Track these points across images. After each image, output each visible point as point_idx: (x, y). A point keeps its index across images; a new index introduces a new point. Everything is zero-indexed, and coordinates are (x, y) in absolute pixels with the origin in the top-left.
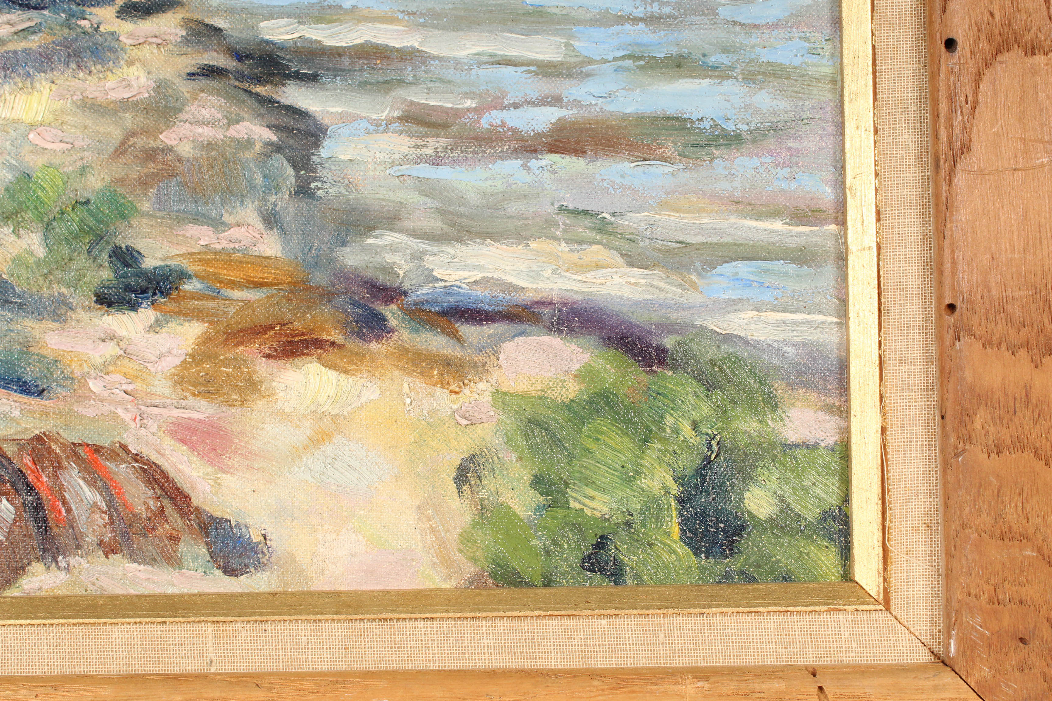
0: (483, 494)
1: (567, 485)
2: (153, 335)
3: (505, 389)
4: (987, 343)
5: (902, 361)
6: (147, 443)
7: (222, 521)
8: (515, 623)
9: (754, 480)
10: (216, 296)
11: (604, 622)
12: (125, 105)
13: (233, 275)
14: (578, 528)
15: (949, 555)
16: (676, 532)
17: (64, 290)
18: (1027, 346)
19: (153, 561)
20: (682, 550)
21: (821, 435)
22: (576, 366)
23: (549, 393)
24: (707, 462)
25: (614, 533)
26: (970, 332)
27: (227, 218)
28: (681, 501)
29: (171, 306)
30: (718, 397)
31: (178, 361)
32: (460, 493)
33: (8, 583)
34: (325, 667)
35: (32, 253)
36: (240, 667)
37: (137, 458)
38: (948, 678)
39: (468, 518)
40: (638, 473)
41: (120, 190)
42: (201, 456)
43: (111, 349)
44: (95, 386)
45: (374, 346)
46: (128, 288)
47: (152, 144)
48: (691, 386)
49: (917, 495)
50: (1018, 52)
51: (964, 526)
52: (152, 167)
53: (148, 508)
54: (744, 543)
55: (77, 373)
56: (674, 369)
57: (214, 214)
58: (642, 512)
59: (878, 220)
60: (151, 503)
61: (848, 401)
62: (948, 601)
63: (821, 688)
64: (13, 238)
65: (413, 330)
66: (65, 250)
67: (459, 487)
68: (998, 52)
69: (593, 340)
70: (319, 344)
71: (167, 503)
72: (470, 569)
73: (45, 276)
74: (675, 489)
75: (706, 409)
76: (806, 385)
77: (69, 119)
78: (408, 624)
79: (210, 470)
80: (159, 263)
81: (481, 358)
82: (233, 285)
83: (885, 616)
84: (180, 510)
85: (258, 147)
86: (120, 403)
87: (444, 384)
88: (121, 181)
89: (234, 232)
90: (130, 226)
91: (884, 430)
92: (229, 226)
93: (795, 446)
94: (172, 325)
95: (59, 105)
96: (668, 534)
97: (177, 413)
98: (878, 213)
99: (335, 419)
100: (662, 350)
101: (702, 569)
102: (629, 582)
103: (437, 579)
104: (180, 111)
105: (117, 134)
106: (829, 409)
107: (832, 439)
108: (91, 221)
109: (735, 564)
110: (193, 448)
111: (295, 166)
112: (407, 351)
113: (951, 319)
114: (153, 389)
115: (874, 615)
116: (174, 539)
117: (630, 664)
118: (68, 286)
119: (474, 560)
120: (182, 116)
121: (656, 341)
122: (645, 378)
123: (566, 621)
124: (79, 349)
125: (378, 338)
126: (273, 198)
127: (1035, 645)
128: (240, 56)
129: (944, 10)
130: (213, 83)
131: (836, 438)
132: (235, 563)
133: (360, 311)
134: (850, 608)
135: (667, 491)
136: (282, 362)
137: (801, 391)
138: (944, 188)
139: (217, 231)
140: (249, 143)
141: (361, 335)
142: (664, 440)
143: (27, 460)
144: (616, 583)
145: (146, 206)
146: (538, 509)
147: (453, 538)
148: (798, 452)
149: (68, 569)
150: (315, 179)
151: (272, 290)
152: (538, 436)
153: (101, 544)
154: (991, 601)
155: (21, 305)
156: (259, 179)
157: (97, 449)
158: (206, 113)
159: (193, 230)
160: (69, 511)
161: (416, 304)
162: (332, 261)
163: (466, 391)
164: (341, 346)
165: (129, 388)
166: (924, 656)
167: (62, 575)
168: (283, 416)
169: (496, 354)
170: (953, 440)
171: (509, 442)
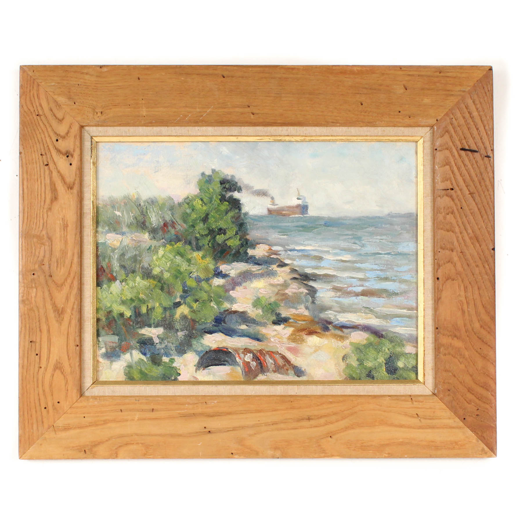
0: (347, 362)
1: (364, 360)
2: (283, 330)
3: (352, 342)
4: (444, 335)
5: (428, 338)
6: (282, 351)
7: (297, 366)
8: (354, 386)
9: (399, 360)
10: (296, 323)
11: (371, 386)
12: (278, 285)
13: (299, 319)
14: (365, 369)
15: (436, 374)
16: (384, 370)
17: (266, 321)
18: (451, 335)
19: (283, 374)
20: (385, 373)
21: (412, 351)
22: (366, 337)
23: (360, 343)
24: (391, 356)
25: (373, 370)
26: (440, 333)
27: (298, 307)
28: (385, 364)
29: (287, 324)
30: (393, 344)
31: (288, 335)
32: (343, 362)
33: (255, 378)
34: (318, 394)
35: (259, 314)
36: (302, 394)
37: (280, 354)
38: (435, 397)
39: (345, 367)
40: (377, 358)
41: (277, 302)
42: (293, 354)
43: (275, 333)
44: (272, 340)
45: (327, 333)
46: (279, 321)
47: (283, 292)
48: (388, 341)
49: (430, 363)
50: (450, 280)
51: (439, 369)
52: (284, 297)
53: (282, 364)
54: (397, 372)
55: (269, 337)
56: (385, 338)
57: (296, 307)
58: (378, 366)
59: (424, 311)
60: (283, 363)
61: (418, 345)
62: (435, 383)
63: (412, 399)
64: (256, 310)
65: (334, 330)
66: (266, 313)
67: (343, 361)
68: (447, 280)
69: (369, 332)
70: (316, 332)
71: (286, 363)
72: (345, 376)
73: (262, 318)
74: (384, 362)
75: (391, 346)
76: (410, 342)
77: (267, 287)
78: (334, 386)
79: (294, 356)
80: (285, 316)
81: (347, 336)
82: (299, 320)
83: (424, 386)
84: (288, 364)
85: (304, 293)
86: (277, 343)
87: (340, 341)
88: (277, 300)
89: (300, 310)
90: (279, 309)
91: (424, 351)
92: (298, 309)
93: (407, 354)
94: (287, 328)
95: (265, 284)
96: (383, 370)
97: (288, 345)
98: (424, 309)
99: (319, 347)
100: (382, 335)
101: (389, 377)
102: (375, 379)
103: (338, 378)
104: (289, 286)
105: (277, 290)
106: (414, 346)
107: (414, 352)
108: (271, 307)
109: (395, 376)
110: (291, 352)
111: (312, 298)
112: (333, 334)
113: (437, 330)
114: (283, 341)
115: (422, 386)
116: (287, 370)
117: (376, 394)
118: (267, 320)
119: (346, 375)
120: (289, 287)
121: (381, 333)
122: (379, 340)
123: (364, 386)
124: (269, 333)
125: (328, 331)
126: (307, 304)
127: (451, 391)
128: (300, 275)
129: (437, 272)
130: (296, 281)
131: (415, 352)
132: (299, 375)
133: (324, 326)
134: (417, 384)
135: (383, 362)
136: (309, 336)
137: (409, 343)
138: (436, 306)
139: (296, 310)
140: (303, 293)
141: (324, 331)
142: (382, 352)
143: (259, 354)
144: (373, 379)
145: (282, 305)
146: (358, 365)
147: (342, 370)
148: (408, 355)
149: (266, 375)
150: (315, 300)
151: (307, 322)
152: (358, 351)
153: (273, 371)
154: (443, 383)
155: (258, 324)
156: (304, 300)
157: (272, 352)
158: (294, 287)
159: (291, 310)
160: (267, 364)
161: (335, 325)
162: (318, 316)
163: (344, 342)
164: (320, 333)
165: (279, 340)
166: (431, 393)
167: (266, 377)
168: (309, 346)
169: (350, 335)
170: (437, 353)
171: (353, 352)
